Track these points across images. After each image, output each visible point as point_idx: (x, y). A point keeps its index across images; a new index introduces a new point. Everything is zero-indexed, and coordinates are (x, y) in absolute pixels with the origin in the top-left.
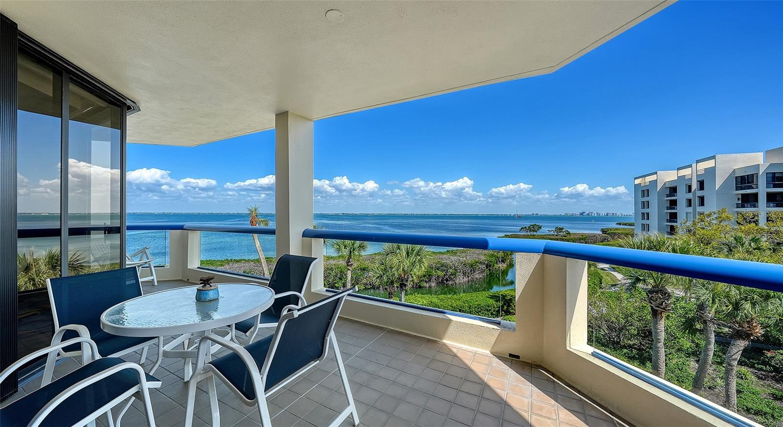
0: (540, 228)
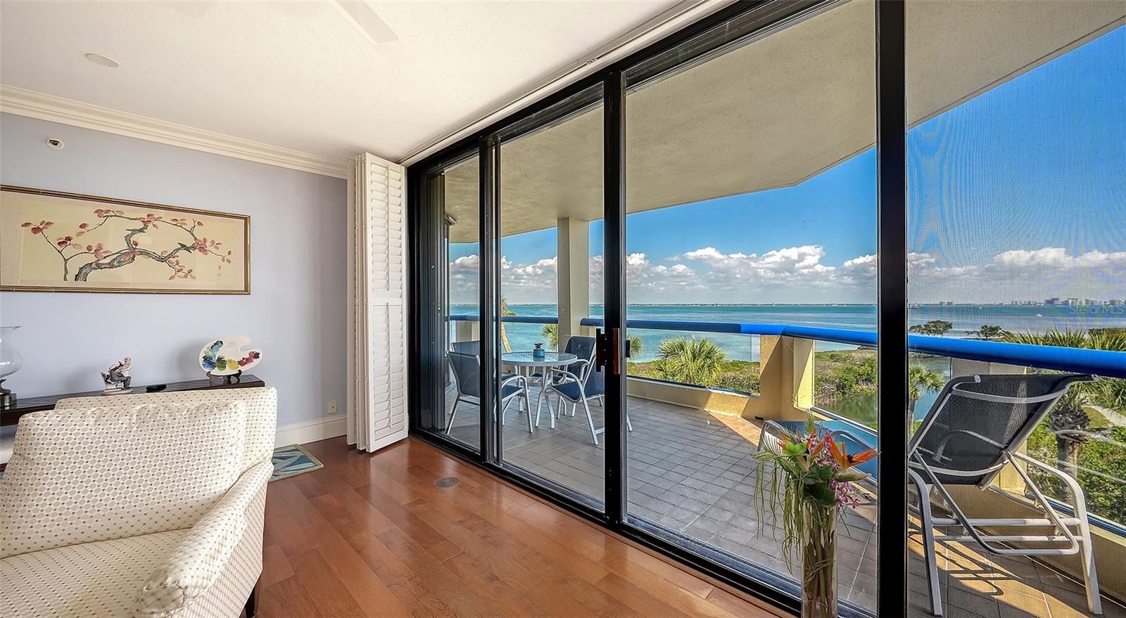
0: (950, 326)
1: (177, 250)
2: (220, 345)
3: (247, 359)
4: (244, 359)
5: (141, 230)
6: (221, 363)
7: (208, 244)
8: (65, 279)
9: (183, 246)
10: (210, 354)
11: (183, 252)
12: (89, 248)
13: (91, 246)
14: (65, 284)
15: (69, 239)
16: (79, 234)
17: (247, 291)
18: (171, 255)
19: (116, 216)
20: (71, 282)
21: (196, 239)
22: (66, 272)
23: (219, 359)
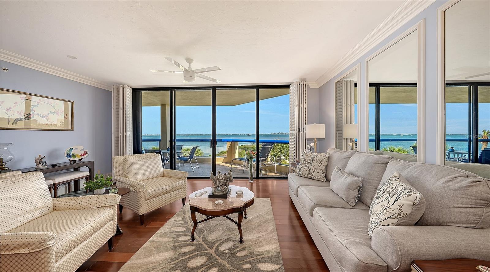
1: (49, 113)
2: (72, 149)
3: (83, 154)
4: (82, 154)
5: (36, 106)
6: (74, 156)
7: (59, 111)
8: (9, 124)
9: (51, 112)
10: (69, 153)
11: (51, 114)
12: (18, 112)
13: (18, 111)
14: (8, 127)
15: (10, 108)
16: (14, 107)
17: (72, 129)
18: (46, 116)
19: (28, 100)
20: (11, 126)
21: (55, 109)
22: (9, 122)
23: (73, 154)
